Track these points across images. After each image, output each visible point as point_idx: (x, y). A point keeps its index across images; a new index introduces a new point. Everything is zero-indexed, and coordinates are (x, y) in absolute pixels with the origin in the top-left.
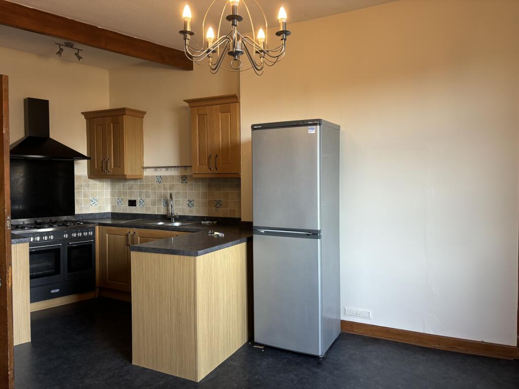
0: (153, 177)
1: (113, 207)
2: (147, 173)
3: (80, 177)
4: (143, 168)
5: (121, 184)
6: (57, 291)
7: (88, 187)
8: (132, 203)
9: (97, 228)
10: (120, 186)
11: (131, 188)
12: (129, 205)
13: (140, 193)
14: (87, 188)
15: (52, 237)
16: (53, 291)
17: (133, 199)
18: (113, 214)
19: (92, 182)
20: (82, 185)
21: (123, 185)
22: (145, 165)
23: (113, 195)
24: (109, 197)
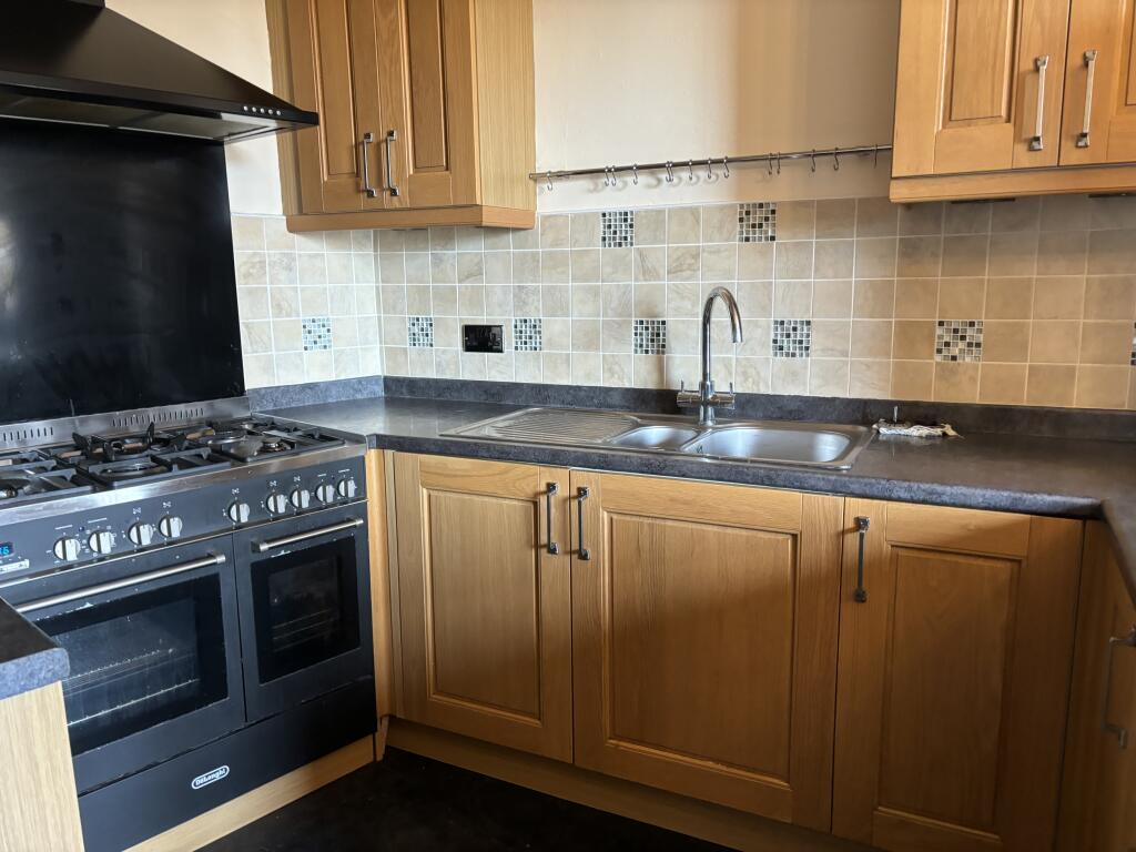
0: (586, 216)
1: (390, 354)
2: (551, 201)
3: (255, 222)
4: (536, 178)
5: (426, 256)
6: (220, 773)
7: (289, 268)
8: (481, 339)
9: (372, 457)
10: (420, 264)
11: (475, 273)
12: (469, 348)
13: (521, 296)
14: (283, 275)
15: (176, 527)
16: (200, 782)
17: (482, 320)
18: (390, 383)
19: (305, 245)
20: (262, 263)
21: (438, 261)
22: (542, 166)
23: (387, 303)
24: (371, 310)
